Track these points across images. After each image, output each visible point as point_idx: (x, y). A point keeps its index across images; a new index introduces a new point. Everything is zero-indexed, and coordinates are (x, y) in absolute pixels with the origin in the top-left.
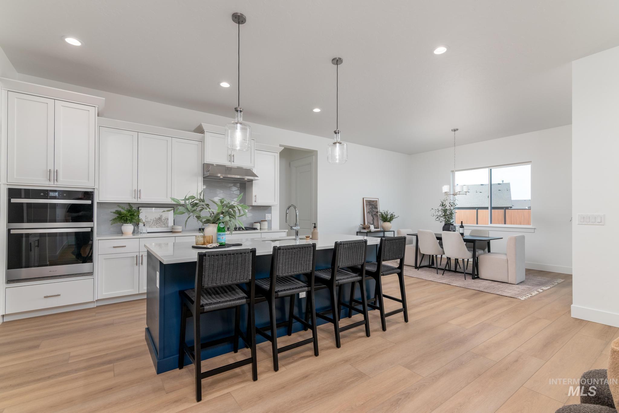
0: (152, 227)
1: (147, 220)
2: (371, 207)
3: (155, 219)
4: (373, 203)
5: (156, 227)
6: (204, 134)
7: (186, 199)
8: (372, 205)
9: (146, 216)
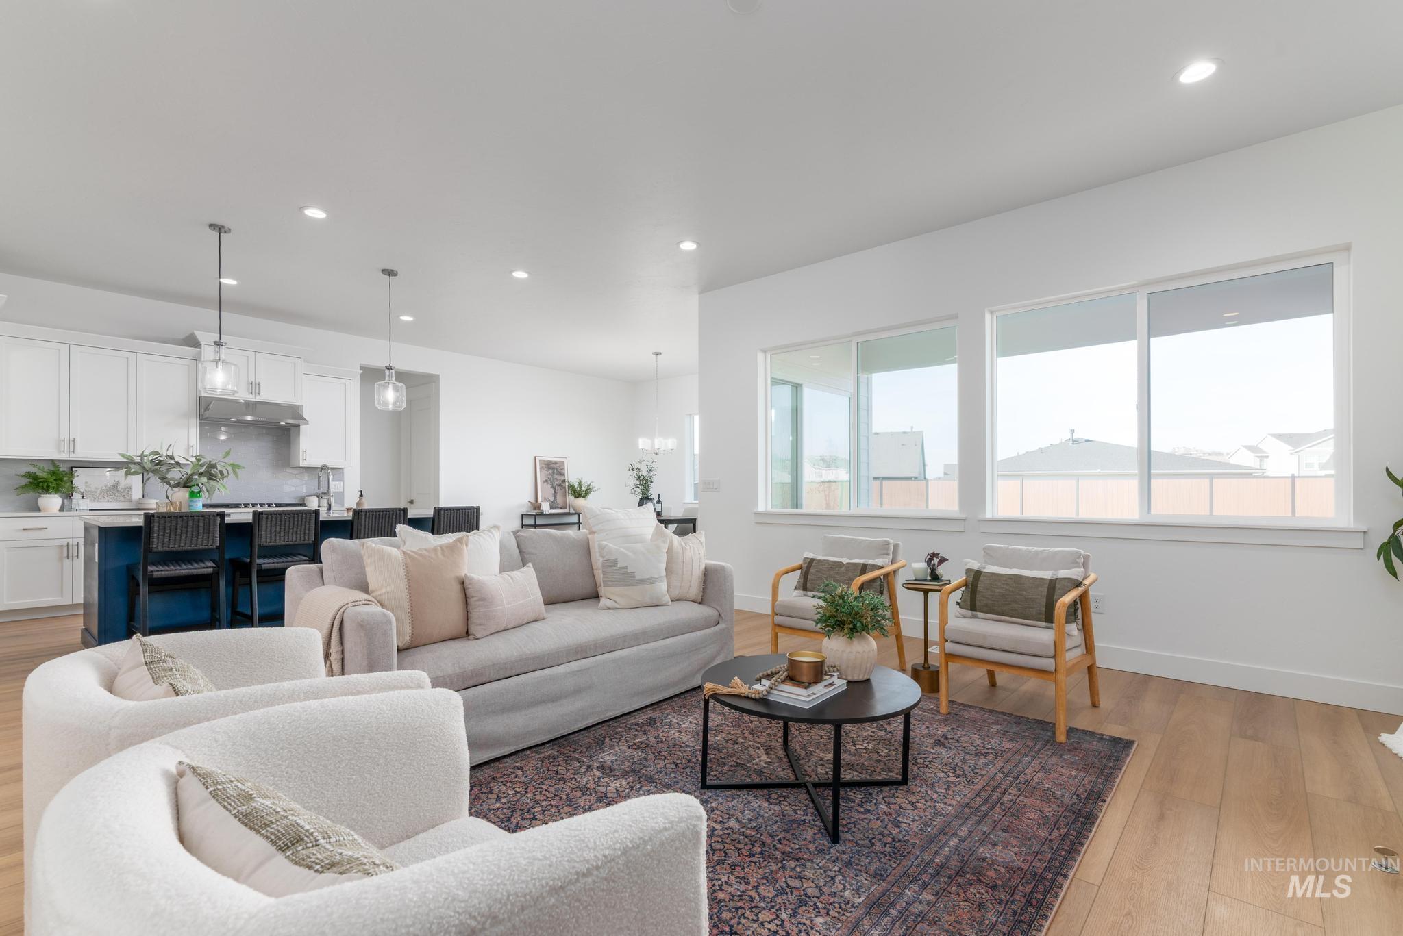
0: (98, 501)
1: (88, 489)
2: (551, 471)
3: (104, 488)
4: (555, 466)
5: (106, 500)
6: (201, 348)
7: (142, 456)
8: (553, 468)
9: (86, 483)
